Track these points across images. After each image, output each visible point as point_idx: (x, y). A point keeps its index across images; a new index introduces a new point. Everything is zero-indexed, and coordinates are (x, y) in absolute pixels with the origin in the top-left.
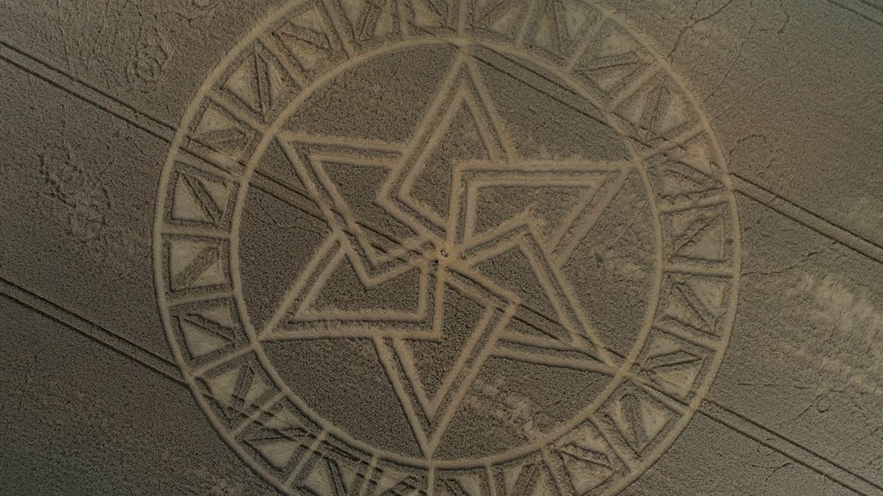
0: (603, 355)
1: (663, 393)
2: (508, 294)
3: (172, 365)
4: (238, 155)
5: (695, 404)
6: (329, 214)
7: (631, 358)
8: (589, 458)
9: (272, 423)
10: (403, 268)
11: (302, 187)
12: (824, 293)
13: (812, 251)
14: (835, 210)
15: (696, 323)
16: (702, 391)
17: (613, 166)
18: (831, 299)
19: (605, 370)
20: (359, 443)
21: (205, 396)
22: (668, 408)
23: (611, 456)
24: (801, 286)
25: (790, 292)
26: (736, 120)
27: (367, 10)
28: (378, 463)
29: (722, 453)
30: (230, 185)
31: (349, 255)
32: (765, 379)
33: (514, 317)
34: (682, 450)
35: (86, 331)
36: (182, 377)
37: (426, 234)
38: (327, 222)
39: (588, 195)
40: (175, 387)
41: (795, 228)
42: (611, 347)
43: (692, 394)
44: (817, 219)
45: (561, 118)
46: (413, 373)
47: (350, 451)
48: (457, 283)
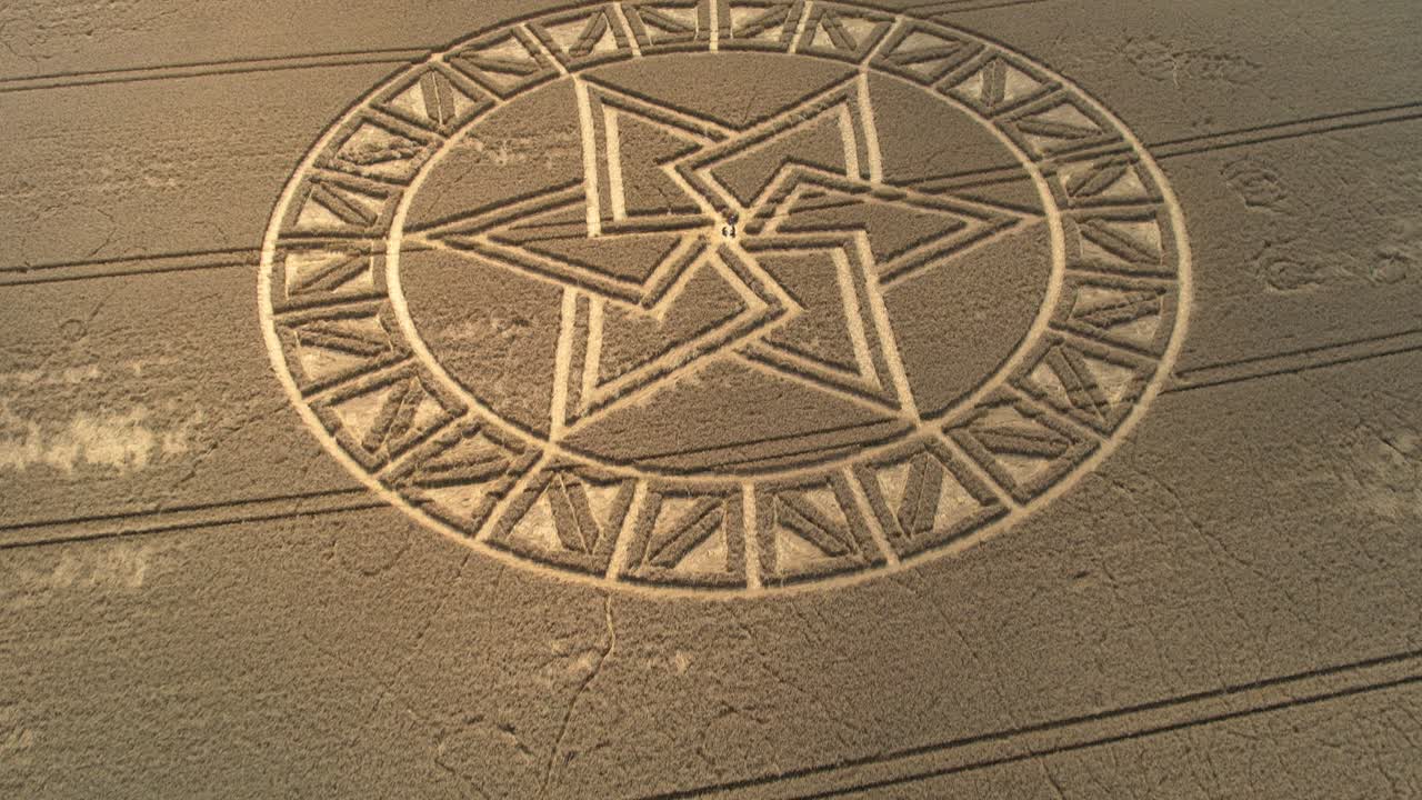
5: (268, 254)
10: (767, 195)
12: (141, 444)
13: (192, 480)
14: (181, 547)
15: (324, 324)
16: (265, 269)
18: (124, 443)
19: (420, 233)
24: (181, 435)
25: (199, 418)
26: (433, 570)
27: (1084, 377)
41: (239, 492)
42: (428, 253)
45: (706, 429)
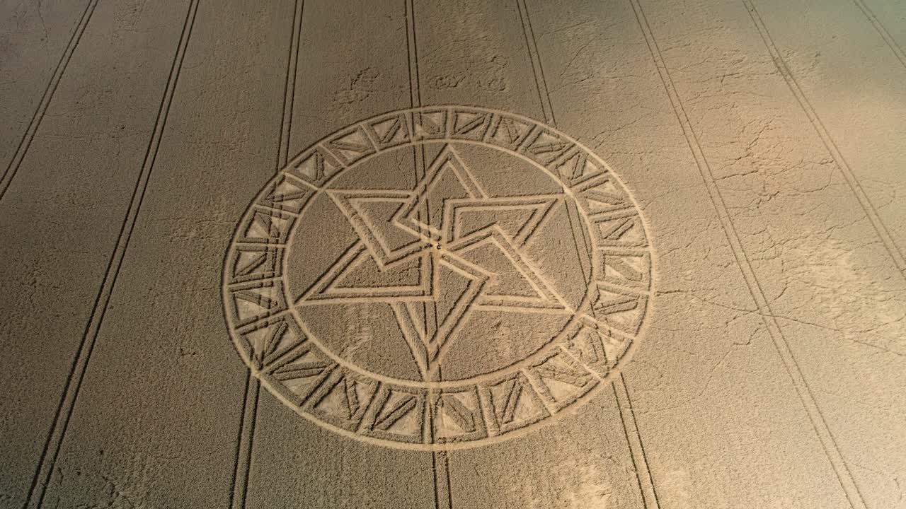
0: (434, 367)
1: (431, 420)
2: (437, 291)
3: (286, 161)
4: (426, 135)
5: (437, 447)
6: (421, 185)
7: (444, 385)
8: (350, 399)
9: (274, 220)
10: (415, 233)
11: (428, 165)
14: (657, 455)
17: (563, 303)
19: (424, 372)
20: (285, 266)
21: (275, 183)
22: (422, 429)
23: (360, 412)
28: (277, 281)
29: (409, 488)
30: (407, 139)
31: (405, 205)
32: (491, 484)
33: (424, 303)
34: (394, 456)
35: (285, 121)
36: (282, 169)
37: (445, 233)
38: (416, 186)
39: (534, 301)
40: (274, 167)
41: (620, 435)
42: (442, 367)
43: (444, 441)
44: (639, 446)
46: (350, 269)
47: (278, 263)
48: (425, 261)
